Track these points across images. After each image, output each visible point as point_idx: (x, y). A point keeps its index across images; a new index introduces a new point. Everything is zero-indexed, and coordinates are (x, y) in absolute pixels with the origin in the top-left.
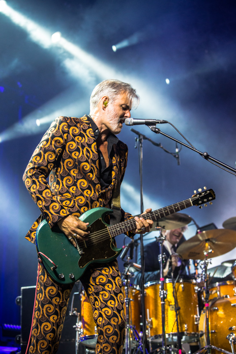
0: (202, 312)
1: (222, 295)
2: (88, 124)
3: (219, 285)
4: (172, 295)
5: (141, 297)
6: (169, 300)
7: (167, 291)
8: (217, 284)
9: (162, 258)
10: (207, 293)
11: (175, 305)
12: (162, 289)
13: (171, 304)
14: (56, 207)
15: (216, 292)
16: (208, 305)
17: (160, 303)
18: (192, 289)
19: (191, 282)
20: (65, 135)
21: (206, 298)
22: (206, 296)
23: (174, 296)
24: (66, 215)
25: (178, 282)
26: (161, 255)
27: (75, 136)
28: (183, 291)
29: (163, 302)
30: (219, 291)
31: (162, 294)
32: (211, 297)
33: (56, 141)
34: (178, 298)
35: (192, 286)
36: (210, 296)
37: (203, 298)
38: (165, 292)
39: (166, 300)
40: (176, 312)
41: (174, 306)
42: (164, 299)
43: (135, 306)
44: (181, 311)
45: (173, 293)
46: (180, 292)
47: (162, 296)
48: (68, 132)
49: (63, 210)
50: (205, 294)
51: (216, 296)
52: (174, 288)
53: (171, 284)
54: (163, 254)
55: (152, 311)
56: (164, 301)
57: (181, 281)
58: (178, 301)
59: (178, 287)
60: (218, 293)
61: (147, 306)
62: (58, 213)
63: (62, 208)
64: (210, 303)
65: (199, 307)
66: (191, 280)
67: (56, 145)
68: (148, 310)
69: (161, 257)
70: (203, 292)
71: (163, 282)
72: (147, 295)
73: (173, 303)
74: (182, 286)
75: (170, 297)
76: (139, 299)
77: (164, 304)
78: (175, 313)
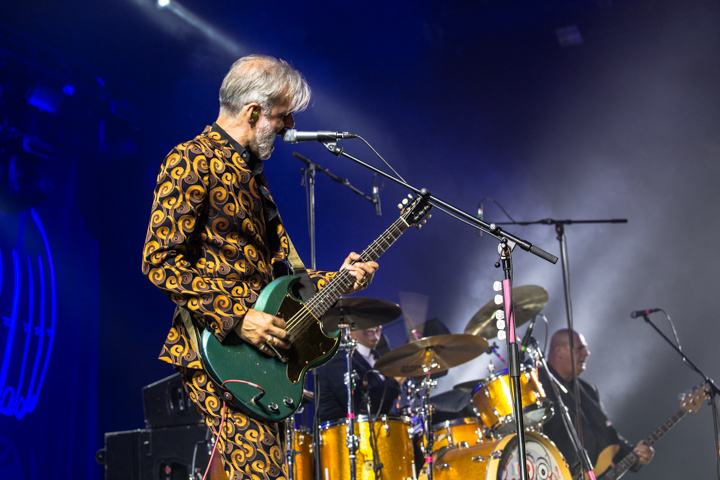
0: (421, 473)
1: (456, 442)
2: (228, 145)
3: (451, 425)
4: (369, 443)
5: (315, 448)
6: (363, 452)
7: (359, 435)
8: (447, 423)
9: (351, 379)
10: (430, 439)
11: (374, 460)
12: (351, 433)
13: (366, 459)
14: (224, 302)
15: (447, 437)
16: (431, 459)
17: (348, 457)
18: (404, 433)
19: (402, 421)
20: (206, 178)
21: (429, 448)
22: (429, 444)
23: (371, 444)
24: (243, 312)
25: (379, 420)
26: (348, 374)
27: (220, 175)
28: (388, 436)
29: (353, 456)
30: (451, 435)
31: (351, 441)
32: (436, 447)
33: (192, 194)
34: (379, 448)
35: (403, 427)
36: (435, 443)
37: (422, 449)
38: (356, 438)
39: (357, 452)
40: (376, 472)
41: (372, 463)
42: (355, 449)
43: (304, 464)
44: (385, 470)
45: (371, 439)
46: (382, 439)
47: (351, 446)
48: (210, 173)
49: (237, 305)
50: (425, 441)
51: (445, 443)
52: (372, 430)
53: (367, 424)
54: (351, 372)
55: (335, 472)
56: (354, 454)
57: (384, 419)
58: (380, 453)
59: (379, 430)
60: (449, 438)
61: (325, 463)
62: (231, 312)
63: (234, 301)
64: (435, 458)
65: (416, 463)
66: (402, 417)
67: (193, 200)
68: (326, 470)
69: (348, 378)
70: (422, 437)
71: (352, 420)
72: (325, 444)
73: (370, 457)
74: (386, 427)
75: (365, 447)
76: (311, 451)
77: (354, 459)
78: (374, 475)
